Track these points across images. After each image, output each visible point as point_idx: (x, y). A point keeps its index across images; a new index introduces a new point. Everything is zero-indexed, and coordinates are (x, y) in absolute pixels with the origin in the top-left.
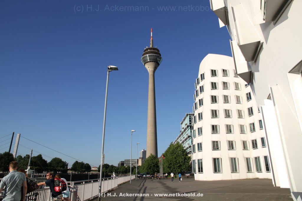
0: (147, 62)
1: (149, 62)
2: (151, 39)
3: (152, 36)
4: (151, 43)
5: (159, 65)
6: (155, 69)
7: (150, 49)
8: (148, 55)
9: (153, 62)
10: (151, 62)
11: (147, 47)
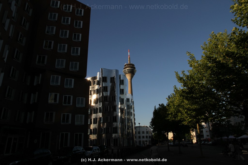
0: (126, 74)
1: (127, 73)
2: (129, 57)
3: (129, 55)
4: (129, 60)
5: (134, 74)
6: (132, 77)
7: (127, 65)
8: (126, 69)
9: (129, 73)
10: (128, 73)
11: (126, 64)
